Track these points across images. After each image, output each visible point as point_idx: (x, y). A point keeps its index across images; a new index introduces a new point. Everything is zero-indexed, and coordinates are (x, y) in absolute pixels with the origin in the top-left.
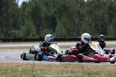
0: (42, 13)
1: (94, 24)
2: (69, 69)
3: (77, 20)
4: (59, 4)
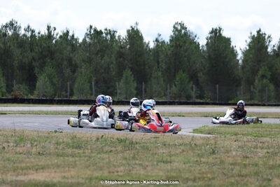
0: (14, 60)
1: (94, 78)
4: (41, 46)
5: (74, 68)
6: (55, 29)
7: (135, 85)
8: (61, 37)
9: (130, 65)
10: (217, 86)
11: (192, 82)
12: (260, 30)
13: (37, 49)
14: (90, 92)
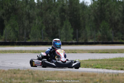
1: (44, 27)
2: (19, 76)
3: (26, 23)
4: (7, 5)
7: (72, 31)
11: (112, 29)
14: (41, 36)
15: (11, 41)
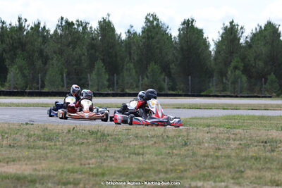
1: (66, 70)
4: (11, 38)
5: (46, 60)
6: (26, 21)
7: (107, 77)
8: (32, 28)
9: (102, 57)
10: (190, 77)
11: (164, 74)
12: (233, 22)
13: (8, 41)
14: (62, 83)
15: (19, 90)
